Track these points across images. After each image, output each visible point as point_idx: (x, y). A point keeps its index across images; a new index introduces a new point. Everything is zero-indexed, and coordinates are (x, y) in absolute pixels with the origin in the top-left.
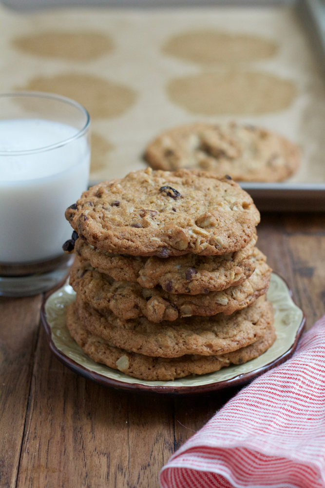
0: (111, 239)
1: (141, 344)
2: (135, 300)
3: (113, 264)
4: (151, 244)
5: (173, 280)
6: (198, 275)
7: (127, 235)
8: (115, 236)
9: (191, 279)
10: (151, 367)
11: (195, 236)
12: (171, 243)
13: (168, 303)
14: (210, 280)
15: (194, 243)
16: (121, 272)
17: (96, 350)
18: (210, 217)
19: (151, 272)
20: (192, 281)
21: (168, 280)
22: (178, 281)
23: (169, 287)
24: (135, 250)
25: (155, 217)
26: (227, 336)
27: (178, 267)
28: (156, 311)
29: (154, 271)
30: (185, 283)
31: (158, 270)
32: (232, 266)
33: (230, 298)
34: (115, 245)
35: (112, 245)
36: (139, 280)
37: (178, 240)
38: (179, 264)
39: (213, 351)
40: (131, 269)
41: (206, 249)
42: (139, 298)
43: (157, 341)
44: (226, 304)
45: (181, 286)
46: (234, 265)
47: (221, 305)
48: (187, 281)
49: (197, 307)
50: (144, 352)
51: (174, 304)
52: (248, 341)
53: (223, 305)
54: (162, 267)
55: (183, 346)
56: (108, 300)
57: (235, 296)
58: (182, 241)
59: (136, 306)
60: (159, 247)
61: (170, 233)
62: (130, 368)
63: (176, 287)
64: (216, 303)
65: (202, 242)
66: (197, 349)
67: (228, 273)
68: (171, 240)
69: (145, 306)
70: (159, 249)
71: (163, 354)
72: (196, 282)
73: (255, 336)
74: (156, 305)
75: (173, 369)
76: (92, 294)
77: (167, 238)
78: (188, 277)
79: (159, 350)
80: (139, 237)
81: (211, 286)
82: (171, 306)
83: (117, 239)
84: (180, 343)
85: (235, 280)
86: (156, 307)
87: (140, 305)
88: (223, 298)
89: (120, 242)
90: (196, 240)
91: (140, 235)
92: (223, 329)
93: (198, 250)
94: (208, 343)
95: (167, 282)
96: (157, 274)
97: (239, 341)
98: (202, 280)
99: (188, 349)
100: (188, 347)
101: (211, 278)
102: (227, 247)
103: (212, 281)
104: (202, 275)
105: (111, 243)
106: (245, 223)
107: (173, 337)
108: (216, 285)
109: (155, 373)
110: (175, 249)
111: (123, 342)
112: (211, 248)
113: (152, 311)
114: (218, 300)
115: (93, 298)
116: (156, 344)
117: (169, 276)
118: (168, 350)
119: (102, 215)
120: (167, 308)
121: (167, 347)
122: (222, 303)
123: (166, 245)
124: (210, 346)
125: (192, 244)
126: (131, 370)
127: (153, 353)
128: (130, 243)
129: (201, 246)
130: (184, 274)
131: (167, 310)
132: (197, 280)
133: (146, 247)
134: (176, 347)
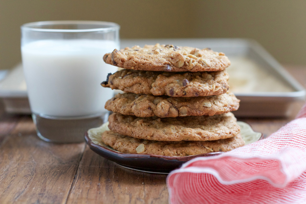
0: (133, 58)
1: (153, 133)
2: (149, 104)
3: (134, 80)
4: (160, 62)
5: (174, 88)
6: (191, 83)
7: (144, 57)
8: (136, 57)
9: (187, 85)
10: (159, 149)
11: (188, 58)
12: (173, 62)
13: (171, 105)
14: (199, 87)
15: (188, 63)
16: (139, 86)
17: (122, 144)
18: (198, 51)
19: (160, 82)
20: (187, 87)
21: (171, 88)
22: (178, 88)
23: (172, 92)
24: (149, 65)
25: (162, 51)
26: (211, 131)
27: (178, 81)
28: (163, 108)
29: (162, 82)
30: (182, 89)
31: (164, 81)
32: (214, 82)
33: (213, 104)
34: (136, 62)
35: (134, 62)
36: (152, 90)
37: (178, 60)
38: (178, 79)
39: (202, 137)
40: (147, 83)
41: (196, 66)
42: (151, 103)
43: (164, 131)
44: (210, 107)
45: (180, 90)
46: (215, 82)
47: (207, 107)
48: (184, 87)
49: (191, 109)
50: (155, 138)
51: (175, 106)
52: (226, 135)
54: (167, 79)
55: (181, 133)
56: (131, 106)
57: (216, 103)
58: (180, 61)
59: (150, 108)
60: (165, 64)
61: (172, 56)
62: (145, 151)
63: (177, 91)
64: (203, 106)
65: (193, 62)
66: (191, 135)
67: (211, 86)
68: (173, 60)
69: (156, 107)
70: (165, 66)
71: (168, 138)
72: (190, 87)
73: (230, 133)
74: (163, 104)
75: (175, 151)
76: (120, 105)
77: (171, 59)
78: (185, 84)
79: (166, 136)
80: (152, 58)
81: (199, 90)
82: (173, 107)
83: (137, 59)
84: (179, 132)
85: (216, 90)
86: (163, 106)
87: (152, 107)
88: (208, 103)
89: (139, 60)
90: (190, 61)
91: (152, 57)
93: (191, 66)
94: (198, 132)
95: (171, 89)
96: (164, 83)
97: (219, 134)
98: (194, 86)
99: (185, 134)
100: (185, 133)
101: (200, 86)
102: (210, 66)
103: (201, 87)
104: (193, 83)
105: (133, 61)
107: (175, 129)
108: (203, 90)
109: (162, 153)
110: (176, 67)
111: (140, 133)
112: (200, 65)
113: (161, 108)
114: (204, 104)
115: (121, 107)
116: (163, 132)
117: (172, 85)
118: (172, 135)
119: (127, 53)
120: (170, 107)
122: (207, 106)
123: (170, 63)
124: (200, 134)
125: (187, 63)
126: (146, 152)
127: (161, 137)
128: (146, 61)
129: (193, 63)
130: (182, 84)
131: (171, 109)
132: (190, 86)
133: (157, 63)
134: (177, 134)
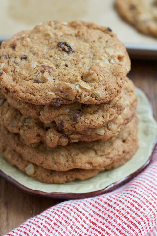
0: (18, 93)
1: (42, 161)
2: (38, 131)
3: (21, 106)
4: (47, 97)
5: (64, 121)
6: (83, 118)
7: (30, 90)
8: (21, 90)
9: (77, 122)
10: (49, 174)
11: (80, 91)
12: (62, 96)
13: (61, 135)
14: (91, 122)
15: (80, 96)
16: (27, 111)
17: (12, 157)
18: (92, 74)
19: (48, 115)
20: (77, 123)
21: (61, 120)
22: (68, 122)
23: (61, 124)
24: (36, 102)
25: (52, 73)
26: (103, 154)
27: (68, 110)
28: (52, 140)
29: (51, 114)
30: (73, 124)
31: (53, 113)
32: (108, 108)
33: (106, 130)
34: (21, 98)
35: (18, 97)
36: (40, 117)
37: (68, 94)
38: (69, 108)
39: (93, 166)
40: (34, 110)
41: (88, 101)
42: (40, 129)
43: (53, 159)
44: (103, 134)
45: (70, 125)
46: (110, 108)
47: (99, 135)
48: (74, 122)
49: (82, 136)
50: (45, 166)
51: (65, 134)
52: (118, 157)
53: (101, 135)
54: (56, 111)
55: (71, 164)
56: (18, 128)
57: (109, 127)
58: (71, 95)
59: (38, 135)
60: (54, 99)
61: (62, 89)
62: (34, 174)
63: (66, 126)
64: (96, 134)
65: (85, 96)
66: (81, 166)
67: (105, 114)
68: (62, 94)
69: (45, 135)
70: (53, 101)
71: (57, 169)
72: (81, 123)
73: (124, 152)
74: (52, 137)
75: (65, 177)
76: (8, 122)
77: (60, 93)
78: (75, 119)
79: (55, 166)
80: (39, 91)
81: (91, 126)
82: (63, 136)
83: (22, 93)
84: (69, 161)
85: (110, 119)
86: (52, 138)
87: (41, 134)
88: (101, 130)
89: (24, 95)
90: (81, 94)
91: (39, 90)
92: (101, 147)
93: (82, 101)
94: (89, 161)
95: (60, 122)
96: (53, 116)
97: (112, 158)
98: (85, 122)
99: (75, 166)
100: (75, 165)
101: (92, 120)
102: (104, 98)
103: (93, 123)
104: (85, 118)
105: (18, 96)
106: (119, 76)
107: (65, 156)
108: (96, 125)
109: (51, 179)
110: (66, 99)
111: (29, 158)
112: (92, 100)
113: (49, 140)
114: (97, 132)
115: (9, 125)
116: (53, 161)
117: (61, 117)
118: (61, 166)
119: (13, 69)
120: (60, 138)
121: (60, 164)
122: (100, 134)
123: (59, 97)
124: (91, 163)
125: (78, 97)
126: (35, 175)
127: (51, 168)
128: (32, 96)
129: (84, 99)
130: (72, 117)
131: (60, 139)
132: (81, 122)
133: (44, 99)
134: (67, 164)
